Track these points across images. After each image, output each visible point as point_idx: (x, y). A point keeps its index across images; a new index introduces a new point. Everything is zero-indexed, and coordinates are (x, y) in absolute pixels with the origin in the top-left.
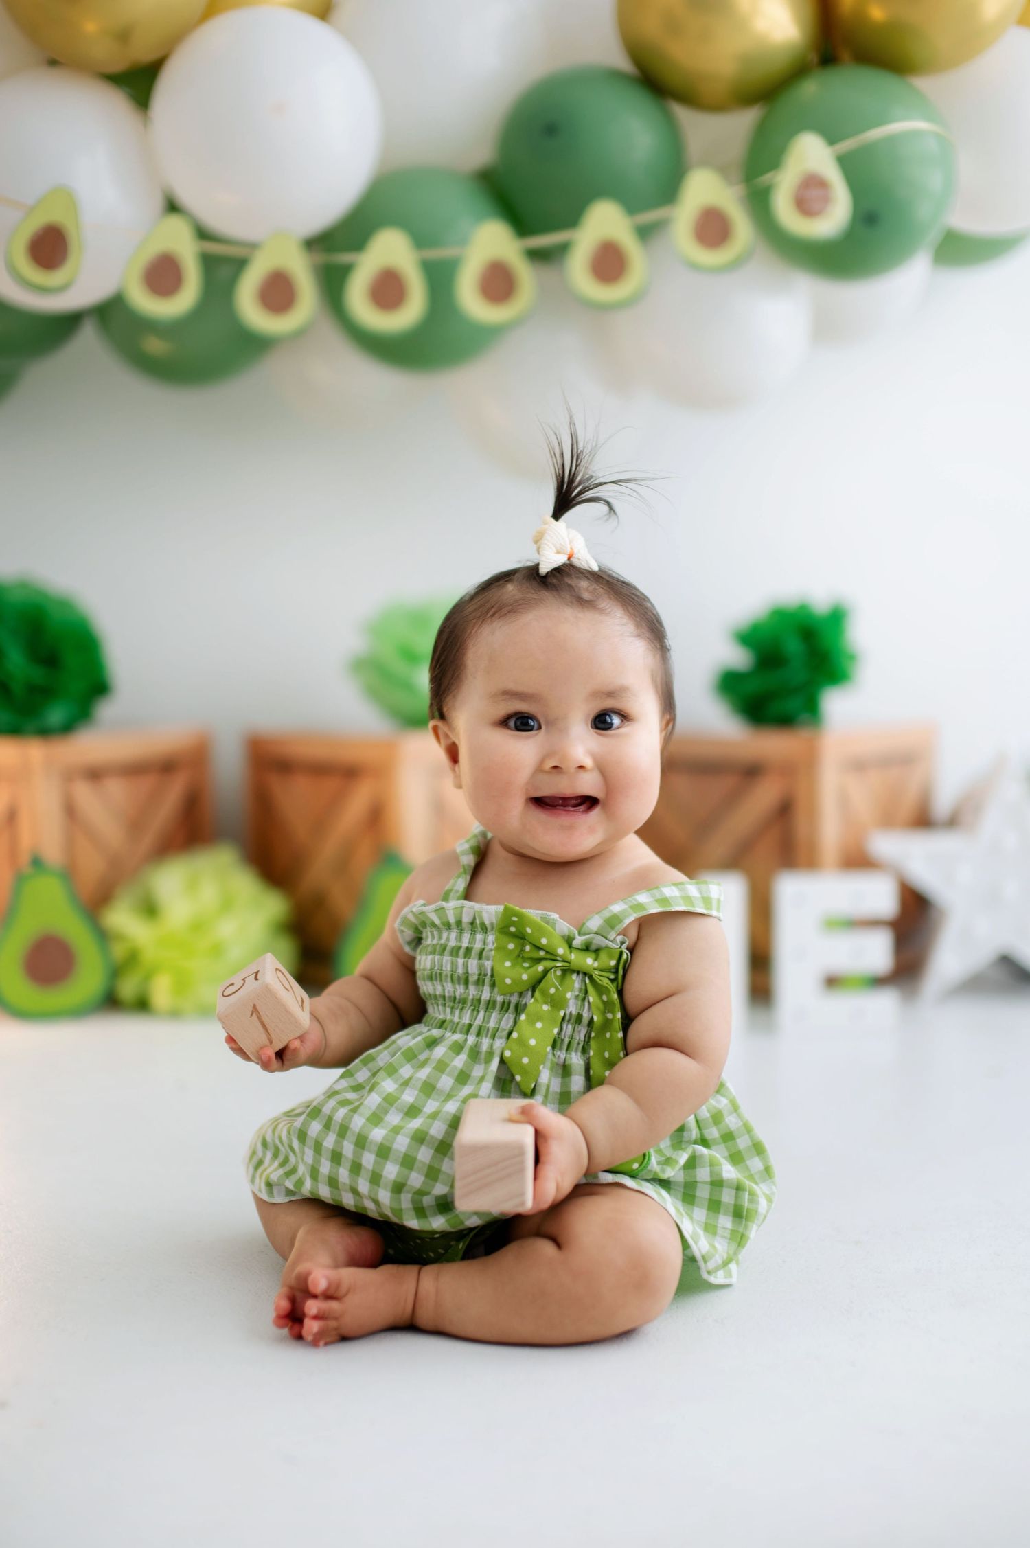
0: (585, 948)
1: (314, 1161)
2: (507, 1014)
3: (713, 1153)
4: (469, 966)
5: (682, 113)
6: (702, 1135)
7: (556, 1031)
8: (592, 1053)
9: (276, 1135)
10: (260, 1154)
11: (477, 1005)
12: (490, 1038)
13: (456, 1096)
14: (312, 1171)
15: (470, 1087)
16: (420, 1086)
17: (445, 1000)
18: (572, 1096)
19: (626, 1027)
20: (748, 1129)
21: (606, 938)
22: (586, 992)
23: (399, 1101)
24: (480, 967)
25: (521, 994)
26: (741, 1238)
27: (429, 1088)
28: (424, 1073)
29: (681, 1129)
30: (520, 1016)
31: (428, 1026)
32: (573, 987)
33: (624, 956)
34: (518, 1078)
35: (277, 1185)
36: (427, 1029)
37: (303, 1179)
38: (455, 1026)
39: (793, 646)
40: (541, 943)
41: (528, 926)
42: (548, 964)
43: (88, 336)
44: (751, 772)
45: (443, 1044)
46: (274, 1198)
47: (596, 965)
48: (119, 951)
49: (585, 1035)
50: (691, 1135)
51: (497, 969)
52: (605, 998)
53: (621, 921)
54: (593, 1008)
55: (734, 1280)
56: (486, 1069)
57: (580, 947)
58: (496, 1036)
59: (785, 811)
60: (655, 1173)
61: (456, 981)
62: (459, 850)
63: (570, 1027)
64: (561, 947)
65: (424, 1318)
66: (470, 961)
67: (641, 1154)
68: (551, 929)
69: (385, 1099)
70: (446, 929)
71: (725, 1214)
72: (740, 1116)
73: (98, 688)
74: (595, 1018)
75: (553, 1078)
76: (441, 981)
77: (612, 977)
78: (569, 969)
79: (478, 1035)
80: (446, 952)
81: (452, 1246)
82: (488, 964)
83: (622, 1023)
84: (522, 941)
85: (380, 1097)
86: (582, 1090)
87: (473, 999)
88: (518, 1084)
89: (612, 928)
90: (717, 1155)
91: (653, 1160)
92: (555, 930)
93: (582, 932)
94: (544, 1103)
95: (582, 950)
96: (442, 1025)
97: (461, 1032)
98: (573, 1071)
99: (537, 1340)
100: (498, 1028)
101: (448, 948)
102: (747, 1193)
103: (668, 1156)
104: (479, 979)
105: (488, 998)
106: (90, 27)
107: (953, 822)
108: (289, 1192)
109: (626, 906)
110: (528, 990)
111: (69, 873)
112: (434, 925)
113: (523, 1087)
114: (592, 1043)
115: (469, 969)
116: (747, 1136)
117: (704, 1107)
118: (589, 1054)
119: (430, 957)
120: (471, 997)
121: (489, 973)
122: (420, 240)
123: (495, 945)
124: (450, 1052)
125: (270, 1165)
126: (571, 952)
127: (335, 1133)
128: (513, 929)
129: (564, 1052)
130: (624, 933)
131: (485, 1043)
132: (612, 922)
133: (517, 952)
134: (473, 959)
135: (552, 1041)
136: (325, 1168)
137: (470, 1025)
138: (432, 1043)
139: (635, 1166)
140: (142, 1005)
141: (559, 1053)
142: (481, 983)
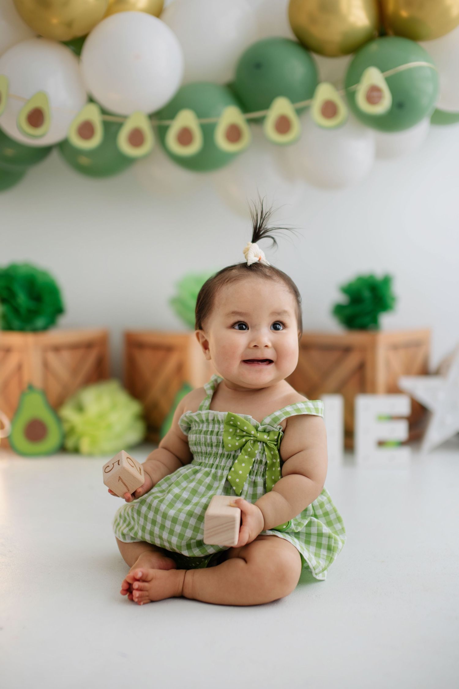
0: (263, 431)
1: (144, 523)
2: (230, 460)
3: (319, 521)
4: (212, 438)
5: (317, 58)
6: (315, 513)
7: (251, 467)
8: (267, 477)
9: (126, 512)
10: (118, 520)
11: (216, 455)
12: (222, 470)
13: (206, 495)
14: (142, 528)
15: (212, 491)
16: (190, 491)
17: (202, 454)
18: (258, 496)
19: (281, 466)
20: (335, 511)
21: (273, 427)
22: (264, 450)
23: (181, 497)
24: (217, 439)
25: (236, 451)
26: (331, 559)
27: (194, 492)
28: (192, 485)
29: (306, 510)
30: (235, 461)
31: (194, 465)
32: (258, 448)
33: (281, 435)
34: (234, 488)
35: (127, 535)
36: (193, 466)
37: (137, 532)
38: (206, 465)
39: (367, 294)
40: (244, 429)
41: (238, 422)
42: (248, 438)
43: (55, 156)
44: (347, 350)
45: (201, 472)
46: (126, 540)
47: (268, 438)
48: (66, 427)
49: (264, 469)
50: (310, 512)
51: (225, 440)
52: (272, 453)
53: (279, 419)
54: (267, 457)
55: (325, 578)
56: (219, 484)
57: (261, 431)
58: (225, 469)
59: (361, 368)
60: (293, 530)
61: (207, 446)
62: (205, 388)
63: (257, 465)
64: (253, 431)
65: (187, 593)
66: (213, 436)
67: (287, 522)
68: (248, 423)
69: (175, 496)
70: (202, 423)
71: (324, 549)
72: (331, 505)
73: (59, 310)
74: (268, 462)
75: (249, 488)
76: (200, 445)
77: (276, 443)
78: (256, 440)
79: (216, 468)
80: (202, 433)
81: (203, 561)
82: (221, 438)
83: (280, 463)
84: (235, 428)
85: (173, 496)
86: (262, 493)
87: (214, 453)
88: (234, 491)
89: (276, 423)
90: (321, 522)
91: (292, 524)
92: (250, 423)
93: (262, 424)
94: (245, 499)
95: (262, 432)
96: (200, 464)
97: (209, 467)
98: (258, 484)
99: (237, 603)
100: (225, 466)
101: (203, 432)
102: (333, 540)
103: (299, 522)
104: (217, 444)
105: (221, 453)
106: (55, 21)
107: (437, 373)
108: (132, 538)
109: (281, 413)
110: (239, 449)
111: (45, 392)
112: (196, 421)
113: (236, 492)
114: (267, 473)
115: (213, 440)
116: (334, 514)
117: (316, 500)
118: (266, 477)
119: (195, 435)
120: (214, 452)
121: (221, 442)
122: (200, 115)
123: (224, 429)
124: (204, 476)
125: (122, 526)
126: (257, 433)
127: (153, 511)
128: (232, 423)
129: (255, 476)
130: (280, 424)
131: (220, 472)
132: (275, 420)
133: (234, 433)
134: (214, 436)
135: (249, 471)
136: (149, 527)
137: (213, 464)
138: (196, 472)
139: (284, 527)
140: (76, 451)
141: (252, 477)
142: (218, 446)
